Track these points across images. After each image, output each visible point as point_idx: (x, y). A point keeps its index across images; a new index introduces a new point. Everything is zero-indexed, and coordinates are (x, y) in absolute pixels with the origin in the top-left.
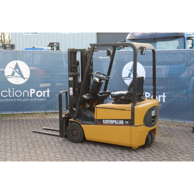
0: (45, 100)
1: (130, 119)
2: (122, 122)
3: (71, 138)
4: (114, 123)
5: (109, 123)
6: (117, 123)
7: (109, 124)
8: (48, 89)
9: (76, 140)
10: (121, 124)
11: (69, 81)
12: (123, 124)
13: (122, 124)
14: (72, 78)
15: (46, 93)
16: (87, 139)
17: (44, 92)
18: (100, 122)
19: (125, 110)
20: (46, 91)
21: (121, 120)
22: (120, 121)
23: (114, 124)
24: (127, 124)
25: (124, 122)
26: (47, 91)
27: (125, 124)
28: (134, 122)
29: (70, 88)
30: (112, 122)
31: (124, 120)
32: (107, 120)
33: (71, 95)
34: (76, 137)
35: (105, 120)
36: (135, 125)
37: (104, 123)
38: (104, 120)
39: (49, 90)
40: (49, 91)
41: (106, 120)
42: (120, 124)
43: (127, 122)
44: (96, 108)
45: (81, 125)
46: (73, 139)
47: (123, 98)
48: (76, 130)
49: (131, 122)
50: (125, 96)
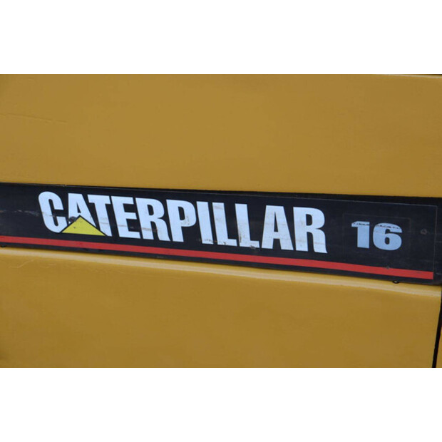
5: (124, 232)
10: (294, 254)
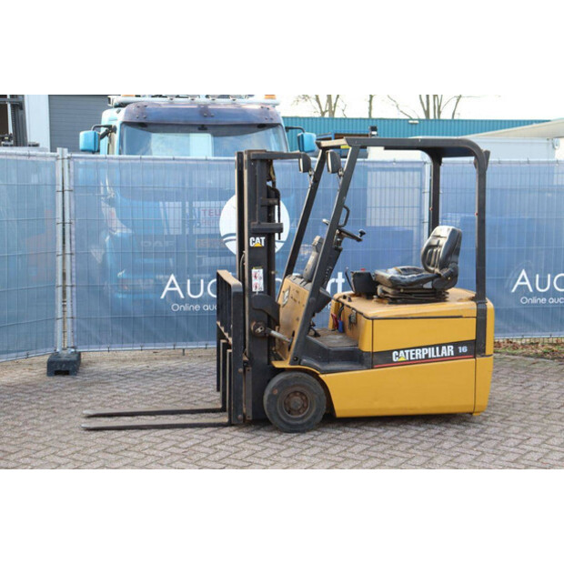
1: (474, 338)
2: (449, 351)
3: (285, 419)
4: (427, 356)
5: (412, 358)
6: (435, 354)
7: (410, 360)
9: (302, 424)
11: (250, 249)
12: (452, 354)
13: (451, 356)
14: (263, 238)
16: (339, 414)
18: (384, 358)
19: (461, 317)
21: (446, 345)
22: (444, 348)
23: (427, 359)
24: (463, 354)
25: (456, 350)
27: (457, 355)
28: (485, 345)
29: (254, 271)
30: (420, 354)
31: (456, 345)
32: (404, 349)
33: (258, 290)
34: (300, 416)
36: (487, 353)
37: (394, 360)
38: (395, 353)
41: (402, 352)
42: (444, 356)
43: (464, 349)
44: (373, 320)
45: (322, 376)
46: (291, 422)
47: (428, 285)
48: (302, 394)
49: (476, 347)
50: (435, 280)
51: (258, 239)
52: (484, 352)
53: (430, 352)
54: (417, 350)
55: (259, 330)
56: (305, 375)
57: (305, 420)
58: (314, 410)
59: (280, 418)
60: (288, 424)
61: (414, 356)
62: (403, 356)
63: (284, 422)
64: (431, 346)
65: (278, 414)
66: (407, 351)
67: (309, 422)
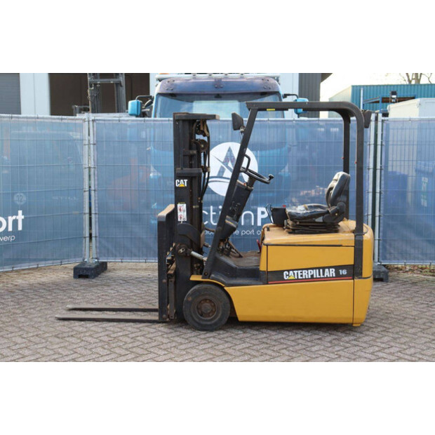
0: (11, 238)
1: (352, 263)
3: (197, 320)
4: (312, 276)
5: (300, 277)
6: (320, 275)
7: (298, 279)
8: (20, 212)
9: (211, 325)
11: (176, 188)
12: (334, 275)
13: (333, 277)
14: (186, 181)
15: (15, 222)
16: (240, 319)
17: (11, 219)
18: (276, 277)
19: (340, 246)
20: (14, 217)
21: (329, 268)
22: (327, 270)
23: (312, 279)
24: (343, 276)
25: (337, 273)
26: (18, 217)
27: (338, 276)
28: (362, 269)
29: (179, 205)
30: (306, 274)
31: (337, 268)
32: (293, 270)
34: (209, 318)
35: (289, 271)
36: (364, 275)
37: (285, 278)
38: (285, 273)
39: (23, 214)
40: (23, 217)
41: (291, 272)
42: (327, 277)
43: (344, 272)
44: (267, 245)
45: (226, 288)
46: (202, 322)
47: (320, 220)
48: (211, 301)
49: (354, 271)
50: (326, 215)
51: (182, 181)
52: (361, 274)
53: (315, 273)
54: (304, 271)
55: (181, 251)
56: (213, 287)
57: (213, 322)
58: (220, 315)
59: (193, 319)
60: (199, 324)
61: (302, 276)
62: (292, 275)
63: (197, 322)
64: (316, 268)
65: (192, 316)
66: (296, 272)
67: (215, 324)
